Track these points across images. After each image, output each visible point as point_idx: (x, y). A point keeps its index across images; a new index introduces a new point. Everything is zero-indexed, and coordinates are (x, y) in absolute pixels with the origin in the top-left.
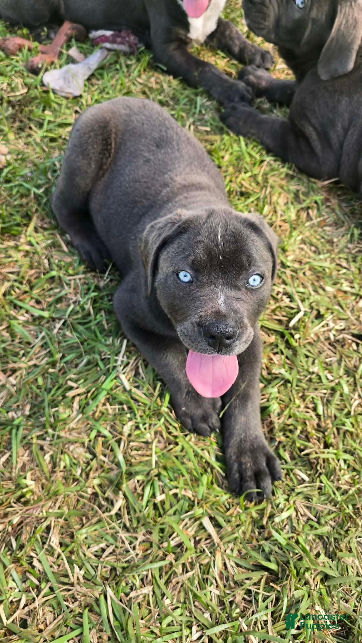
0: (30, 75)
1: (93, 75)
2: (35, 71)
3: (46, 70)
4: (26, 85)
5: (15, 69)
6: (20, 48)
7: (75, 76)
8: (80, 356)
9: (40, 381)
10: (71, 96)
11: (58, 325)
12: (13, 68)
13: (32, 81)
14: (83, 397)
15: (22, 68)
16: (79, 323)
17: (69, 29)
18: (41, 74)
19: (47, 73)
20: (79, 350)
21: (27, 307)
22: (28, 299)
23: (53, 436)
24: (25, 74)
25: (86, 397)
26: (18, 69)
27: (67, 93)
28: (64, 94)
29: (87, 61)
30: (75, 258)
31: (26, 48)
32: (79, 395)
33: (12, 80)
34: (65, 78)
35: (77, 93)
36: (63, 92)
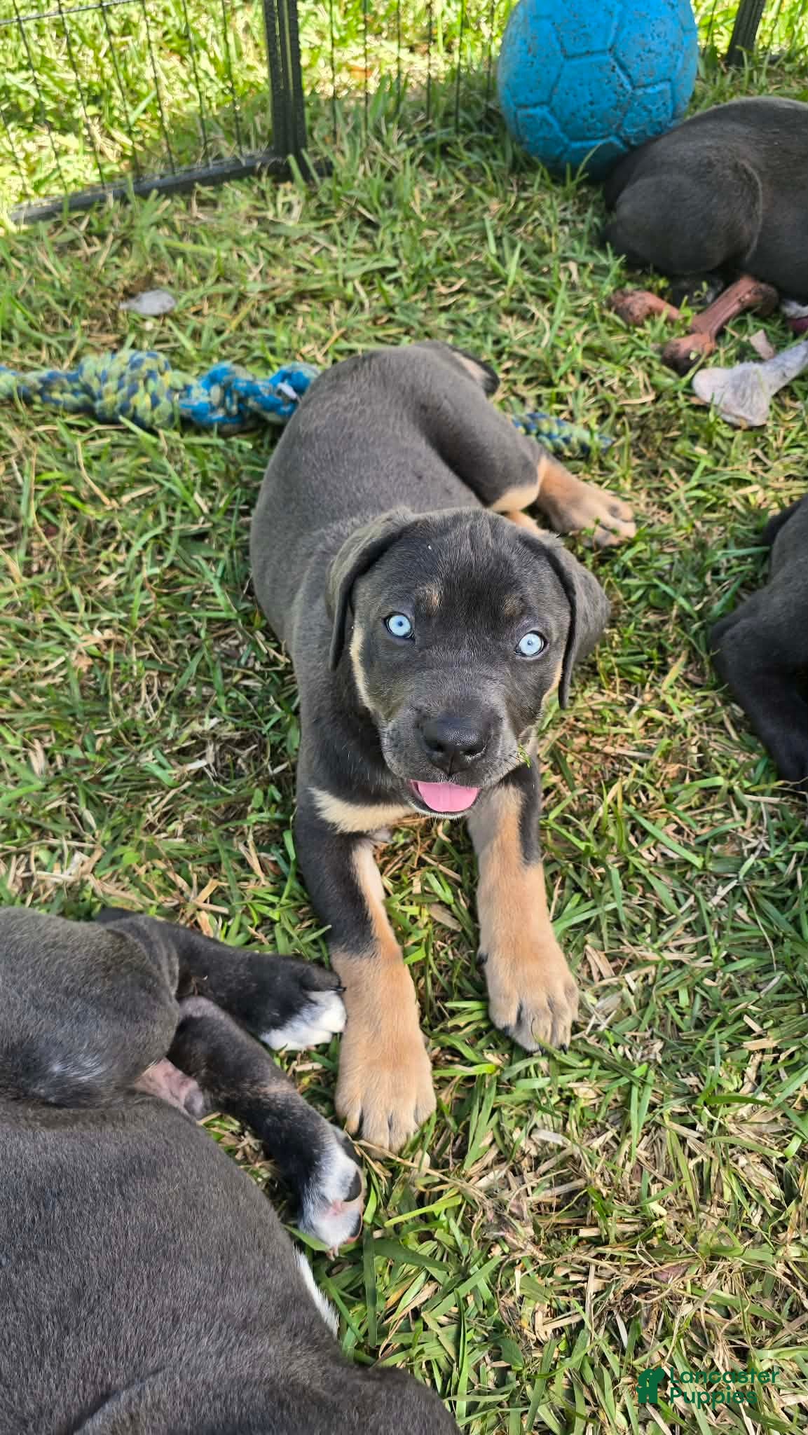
0: (665, 368)
1: (787, 388)
2: (680, 365)
3: (703, 366)
4: (654, 386)
5: (637, 353)
6: (651, 314)
7: (757, 385)
8: (767, 969)
9: (684, 999)
10: (745, 425)
11: (722, 892)
12: (633, 350)
13: (669, 381)
14: (769, 1058)
15: (650, 353)
16: (766, 897)
17: (749, 292)
18: (691, 373)
19: (702, 372)
20: (765, 955)
21: (661, 835)
22: (663, 820)
23: (712, 1122)
24: (656, 365)
25: (775, 1061)
26: (643, 354)
27: (737, 417)
28: (729, 419)
29: (779, 360)
30: (755, 757)
31: (664, 317)
32: (763, 1051)
33: (630, 373)
34: (736, 388)
35: (758, 422)
36: (729, 414)
